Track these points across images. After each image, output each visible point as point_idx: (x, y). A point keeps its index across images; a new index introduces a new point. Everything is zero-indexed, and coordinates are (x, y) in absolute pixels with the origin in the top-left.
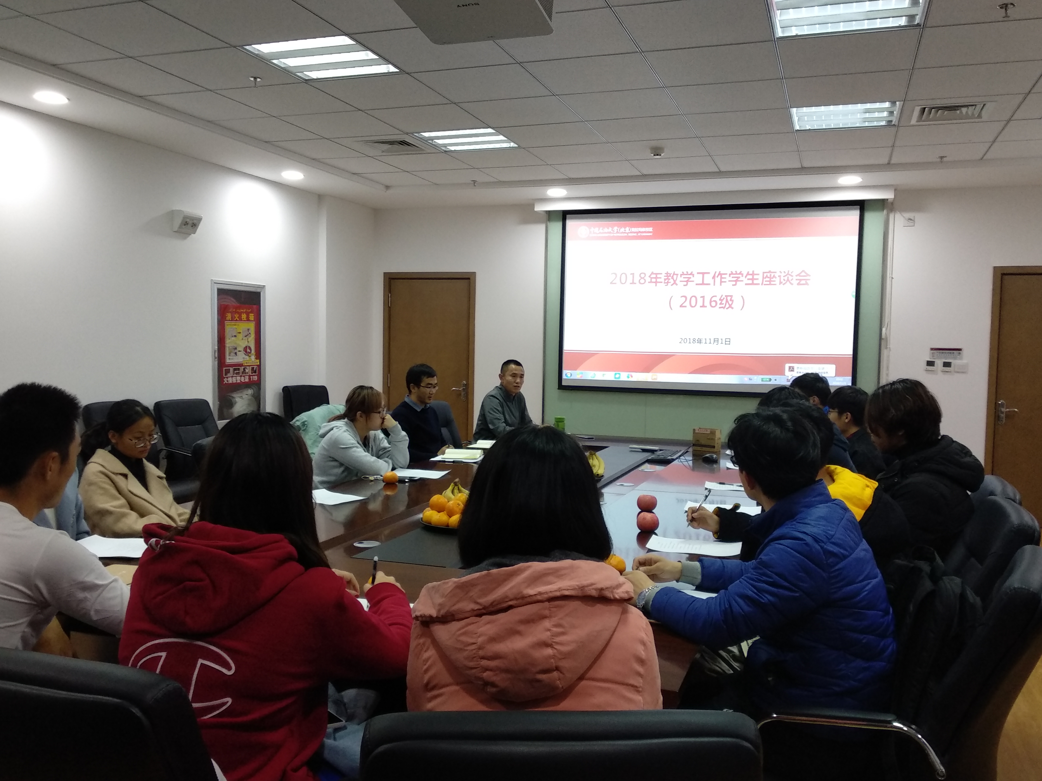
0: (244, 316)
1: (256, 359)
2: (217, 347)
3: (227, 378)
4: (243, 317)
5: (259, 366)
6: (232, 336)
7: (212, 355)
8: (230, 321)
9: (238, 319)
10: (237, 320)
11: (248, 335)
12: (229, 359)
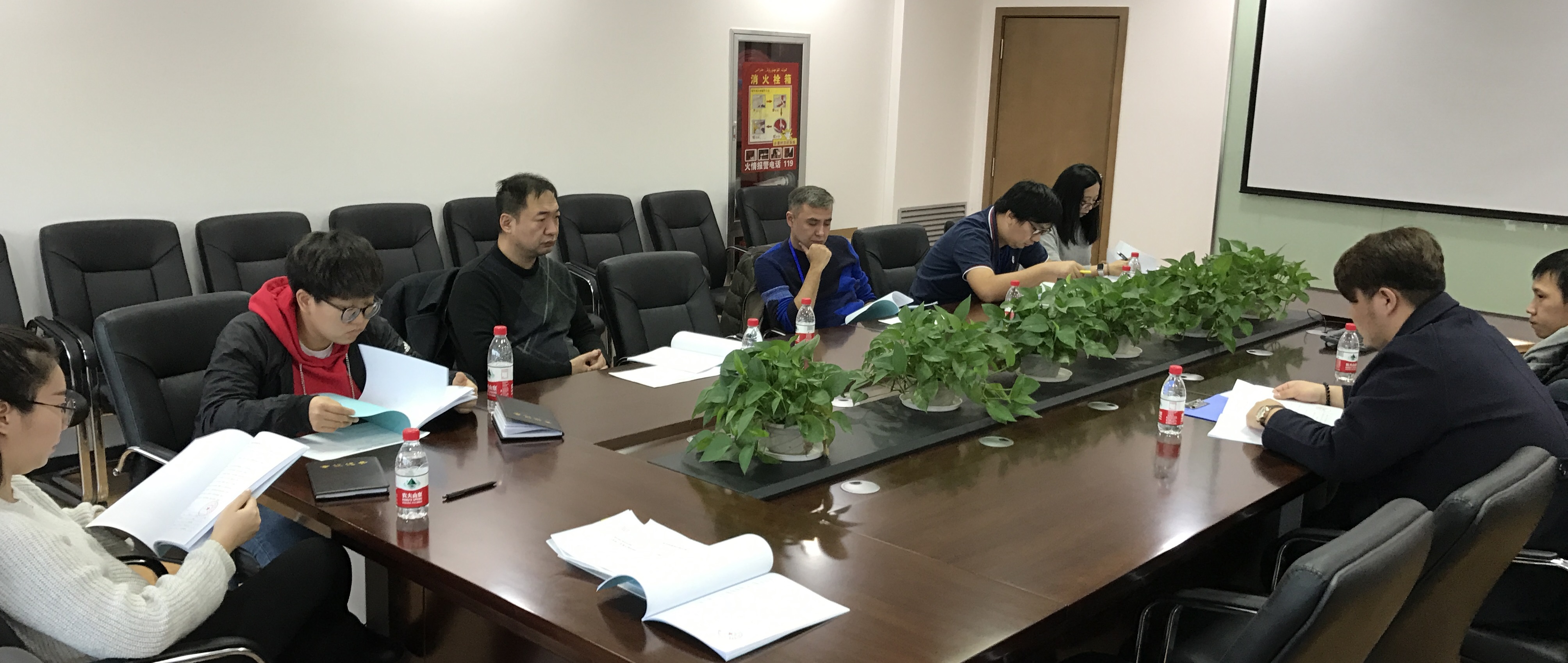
0: (777, 79)
1: (793, 136)
2: (736, 122)
3: (750, 163)
4: (774, 80)
5: (797, 147)
6: (759, 106)
7: (730, 131)
8: (755, 85)
9: (768, 83)
10: (766, 83)
11: (782, 104)
12: (754, 137)
